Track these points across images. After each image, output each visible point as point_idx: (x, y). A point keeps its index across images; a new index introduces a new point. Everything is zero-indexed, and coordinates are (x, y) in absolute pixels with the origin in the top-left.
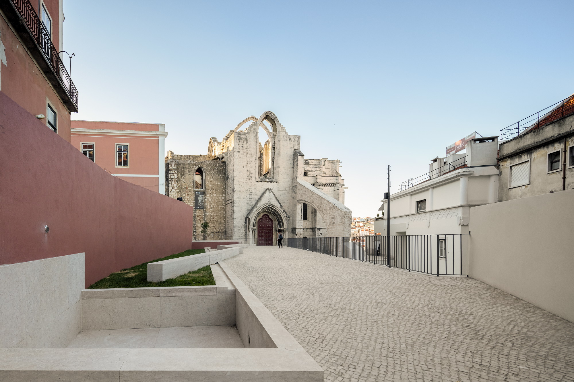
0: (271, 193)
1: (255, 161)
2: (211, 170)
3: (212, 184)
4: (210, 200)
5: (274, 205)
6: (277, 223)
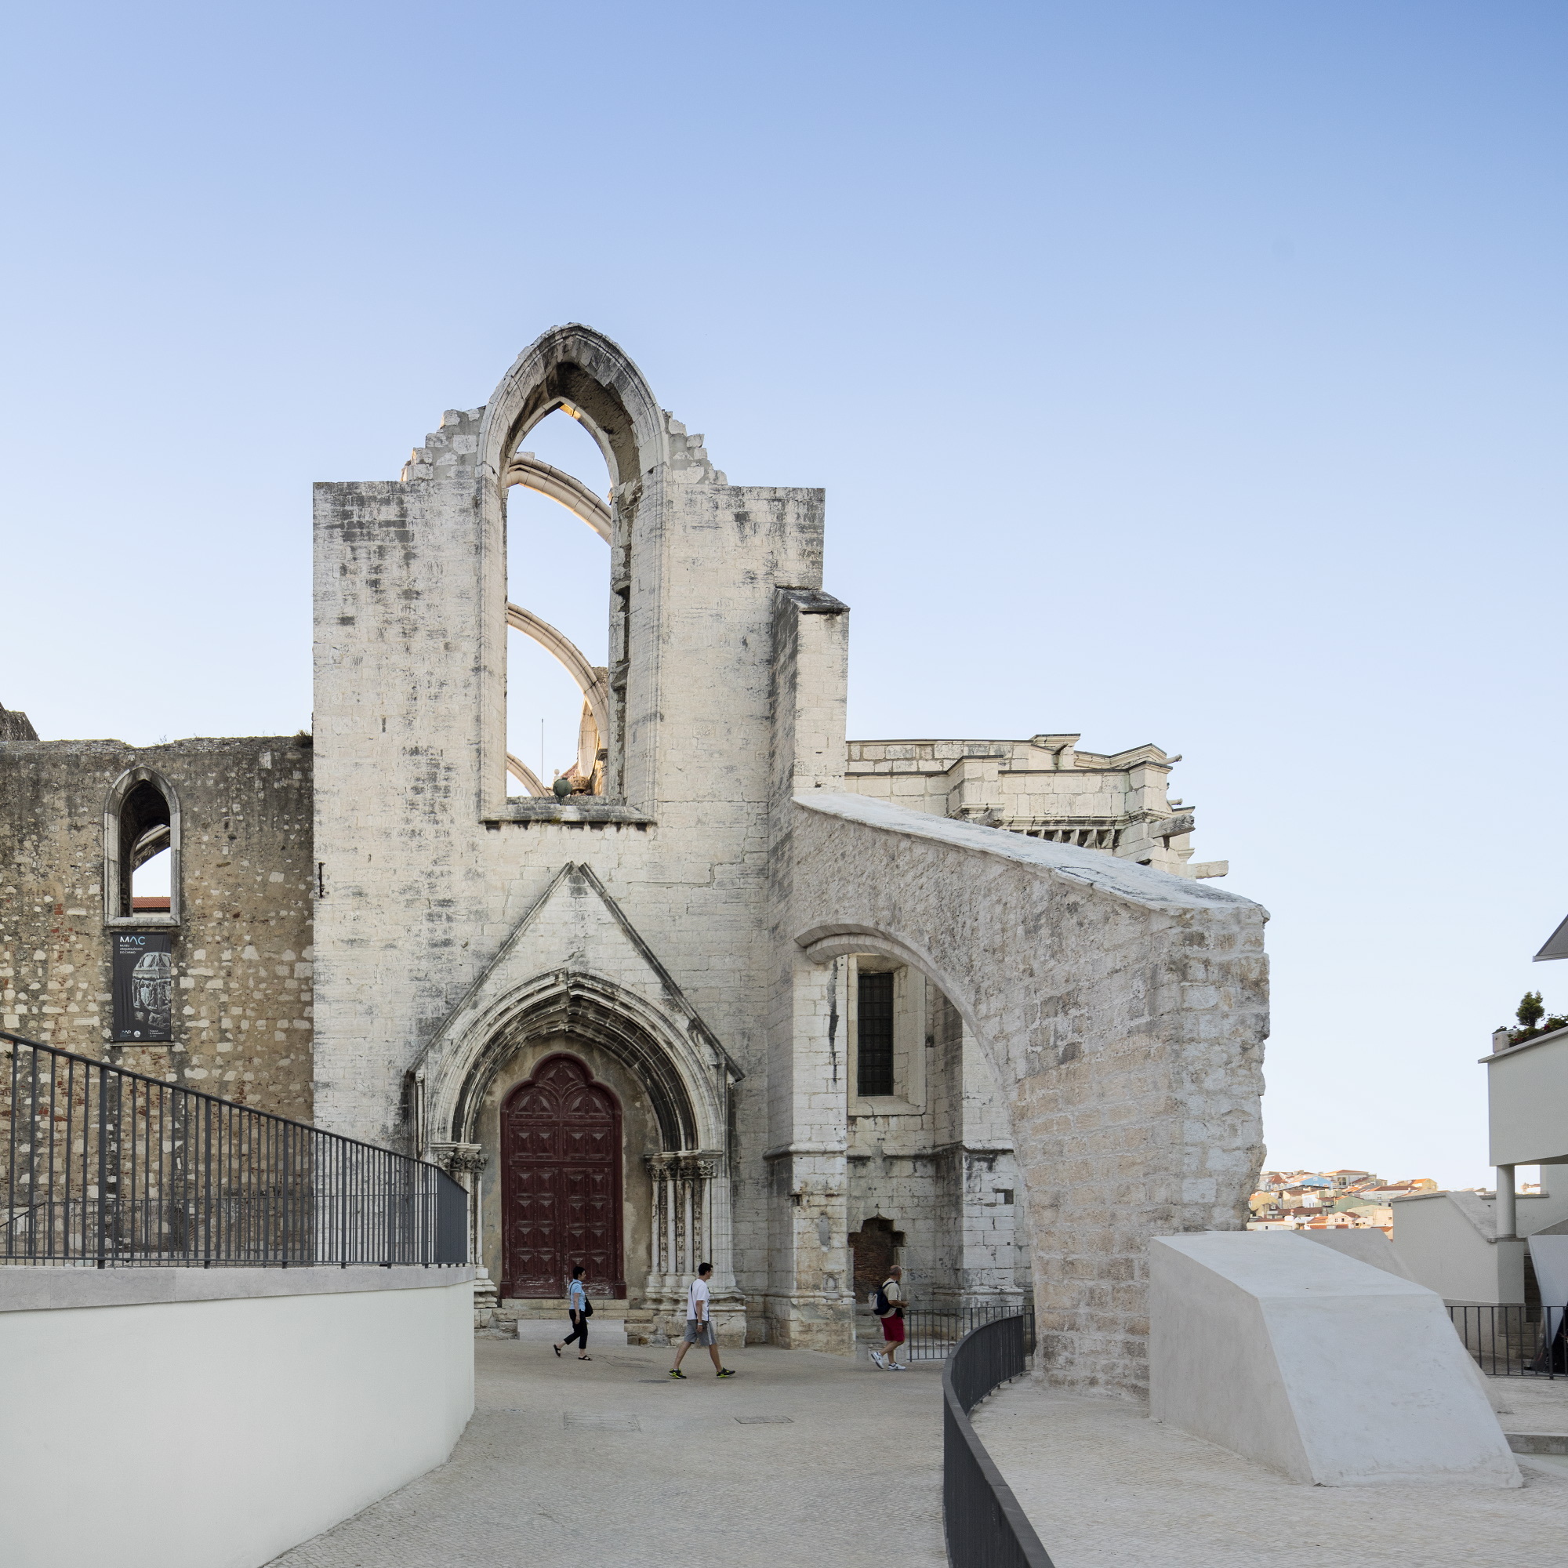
0: (592, 900)
1: (473, 680)
2: (220, 793)
3: (231, 880)
4: (218, 984)
5: (612, 985)
6: (648, 1117)
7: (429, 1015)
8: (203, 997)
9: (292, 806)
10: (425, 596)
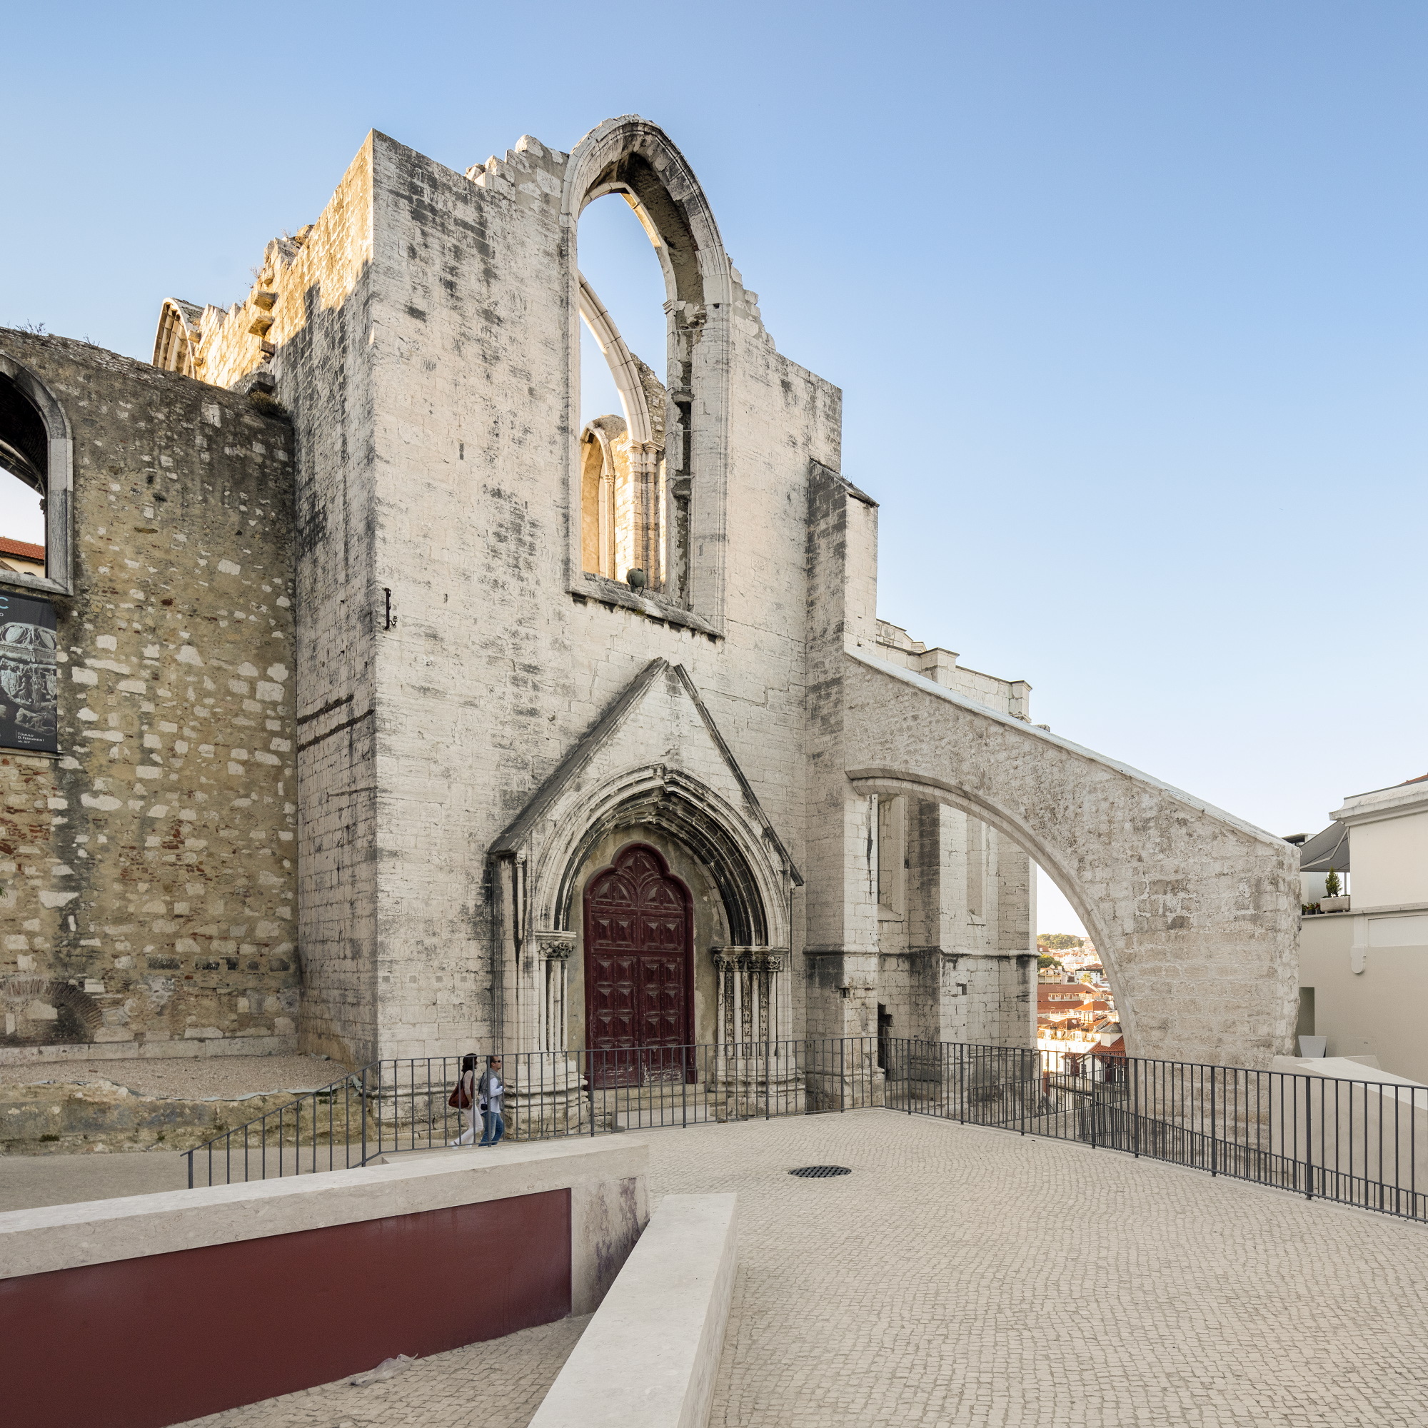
0: (685, 700)
1: (559, 438)
2: (139, 434)
3: (158, 554)
4: (139, 687)
5: (703, 787)
6: (714, 910)
7: (514, 788)
8: (112, 700)
9: (253, 485)
10: (508, 326)
